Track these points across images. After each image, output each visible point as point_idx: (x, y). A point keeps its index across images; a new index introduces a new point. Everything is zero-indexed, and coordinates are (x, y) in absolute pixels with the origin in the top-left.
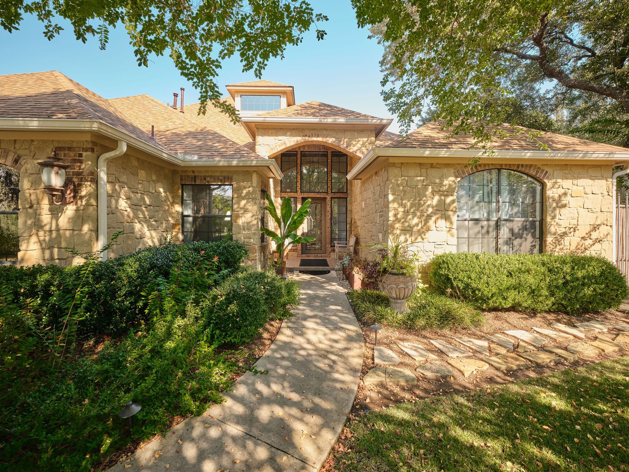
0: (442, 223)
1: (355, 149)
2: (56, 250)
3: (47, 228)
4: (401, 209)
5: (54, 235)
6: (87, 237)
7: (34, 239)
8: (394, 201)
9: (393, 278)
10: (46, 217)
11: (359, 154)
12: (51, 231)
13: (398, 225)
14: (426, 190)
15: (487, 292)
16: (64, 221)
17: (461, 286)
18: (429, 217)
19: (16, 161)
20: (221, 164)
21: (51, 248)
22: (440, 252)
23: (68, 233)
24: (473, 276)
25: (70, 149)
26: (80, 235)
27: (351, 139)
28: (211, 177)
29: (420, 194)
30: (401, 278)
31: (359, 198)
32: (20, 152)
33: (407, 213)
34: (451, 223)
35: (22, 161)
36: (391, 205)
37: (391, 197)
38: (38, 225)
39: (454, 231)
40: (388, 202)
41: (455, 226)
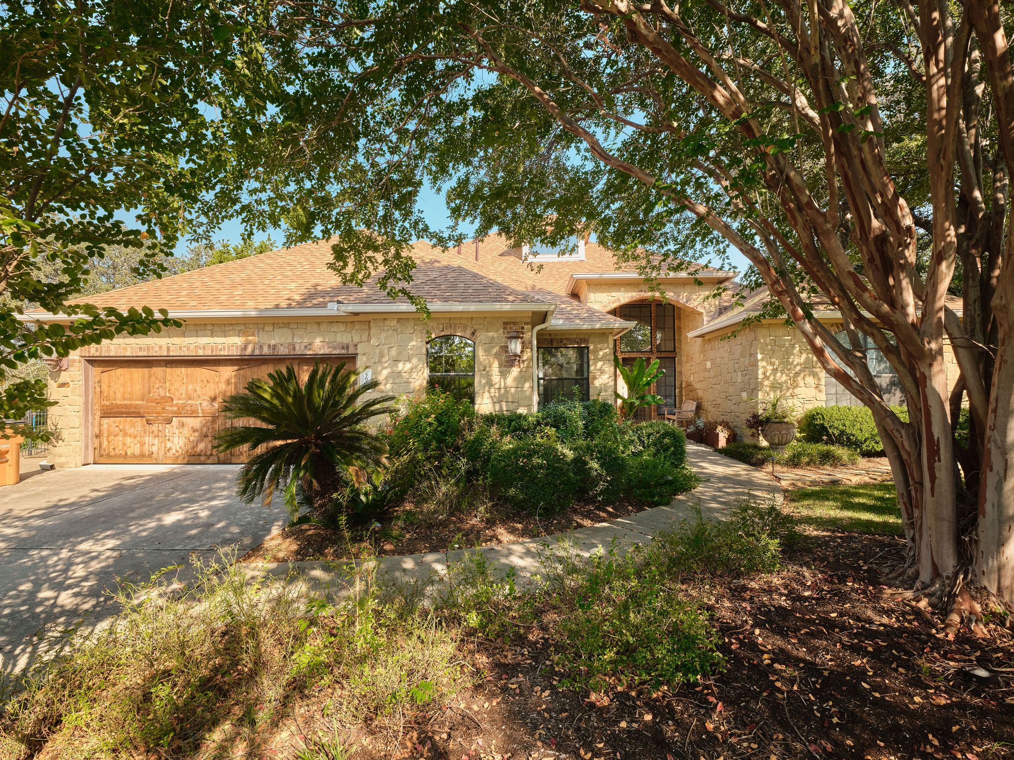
0: (810, 380)
1: (696, 303)
2: (504, 404)
3: (497, 386)
4: (770, 368)
5: (502, 391)
6: (528, 393)
7: (486, 395)
8: (762, 360)
9: (776, 426)
10: (496, 378)
11: (700, 309)
12: (499, 389)
13: (766, 383)
14: (794, 348)
15: (860, 437)
16: (510, 381)
17: (836, 433)
18: (797, 374)
19: (473, 334)
20: (585, 327)
21: (500, 402)
22: (810, 407)
23: (513, 390)
24: (847, 423)
25: (514, 323)
26: (523, 391)
27: (691, 293)
28: (568, 339)
29: (788, 353)
30: (784, 426)
31: (697, 357)
32: (476, 327)
33: (775, 371)
34: (819, 379)
35: (477, 334)
36: (760, 364)
37: (760, 356)
38: (490, 384)
39: (823, 388)
40: (757, 361)
41: (823, 382)
